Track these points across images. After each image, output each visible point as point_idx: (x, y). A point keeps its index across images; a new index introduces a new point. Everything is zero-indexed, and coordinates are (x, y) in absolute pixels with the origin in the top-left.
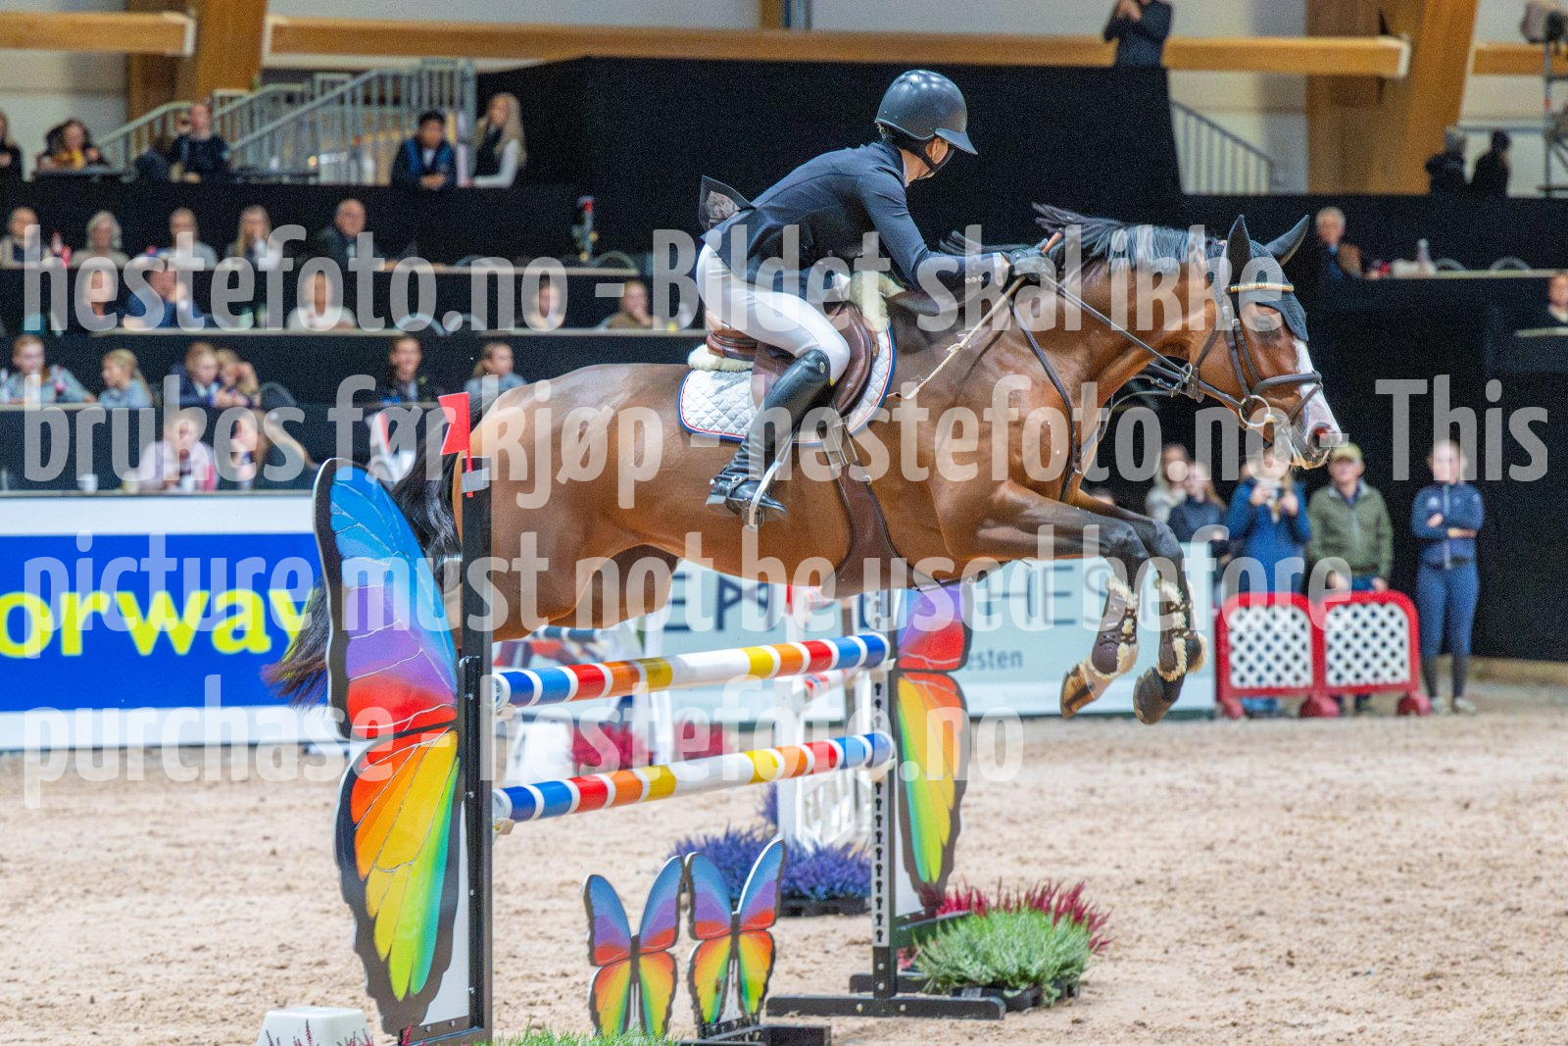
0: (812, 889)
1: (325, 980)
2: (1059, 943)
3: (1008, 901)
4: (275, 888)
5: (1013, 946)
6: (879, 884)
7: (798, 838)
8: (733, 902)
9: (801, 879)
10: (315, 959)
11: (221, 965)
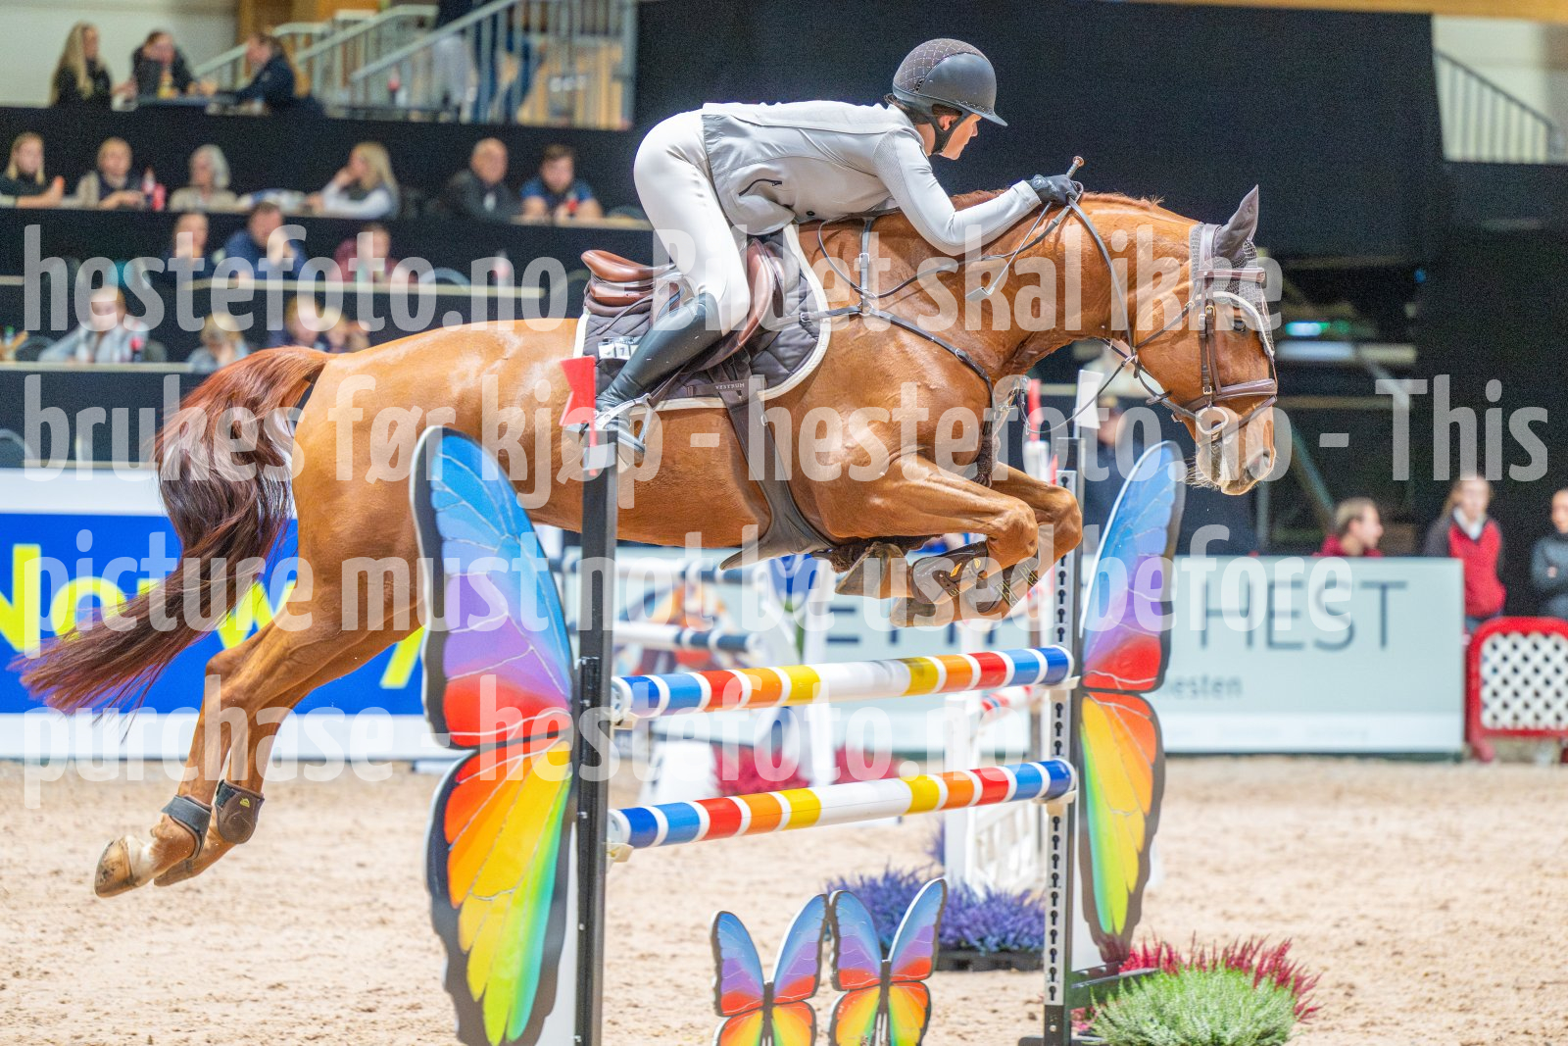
0: (982, 940)
1: (417, 1025)
2: (1261, 1007)
3: (1202, 956)
4: (368, 922)
5: (1206, 1009)
6: (1054, 934)
7: (968, 882)
8: (885, 950)
9: (968, 927)
10: (407, 1002)
11: (299, 1006)
